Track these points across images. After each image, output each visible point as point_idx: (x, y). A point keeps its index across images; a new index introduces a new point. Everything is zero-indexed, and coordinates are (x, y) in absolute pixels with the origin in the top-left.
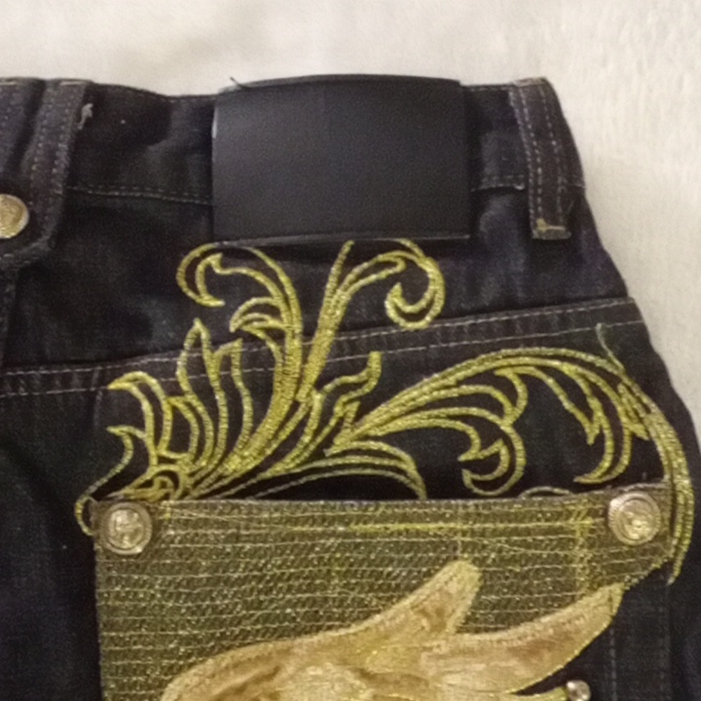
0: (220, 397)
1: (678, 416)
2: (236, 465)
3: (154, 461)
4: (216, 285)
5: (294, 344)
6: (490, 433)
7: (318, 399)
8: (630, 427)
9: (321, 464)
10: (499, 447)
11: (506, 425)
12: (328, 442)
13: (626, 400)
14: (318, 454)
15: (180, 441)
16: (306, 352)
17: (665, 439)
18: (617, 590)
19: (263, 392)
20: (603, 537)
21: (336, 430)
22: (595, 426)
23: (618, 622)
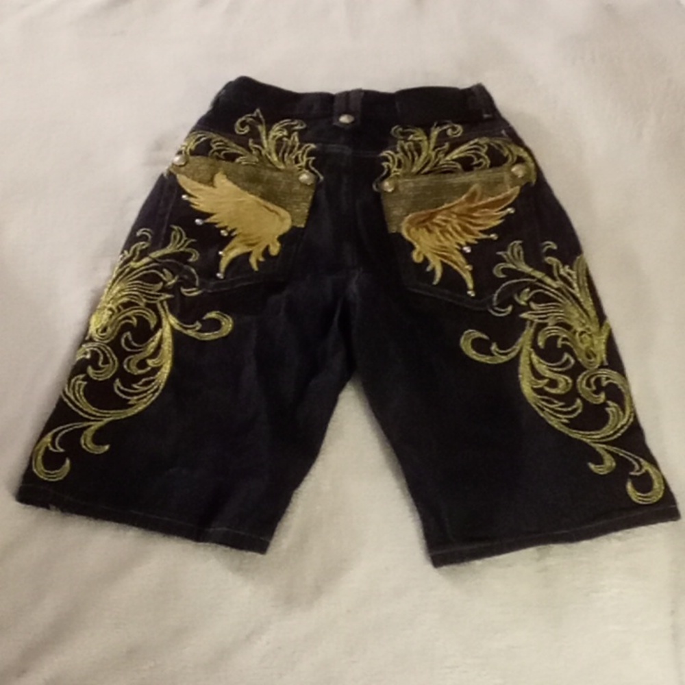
0: (409, 154)
1: (527, 150)
2: (415, 169)
3: (392, 171)
4: (402, 134)
5: (426, 143)
6: (479, 157)
7: (433, 154)
8: (516, 153)
9: (436, 168)
10: (481, 160)
11: (483, 154)
12: (438, 162)
13: (513, 148)
14: (435, 166)
15: (399, 166)
16: (429, 143)
17: (525, 155)
18: (518, 188)
19: (419, 152)
20: (514, 176)
21: (440, 160)
22: (506, 153)
23: (520, 196)
